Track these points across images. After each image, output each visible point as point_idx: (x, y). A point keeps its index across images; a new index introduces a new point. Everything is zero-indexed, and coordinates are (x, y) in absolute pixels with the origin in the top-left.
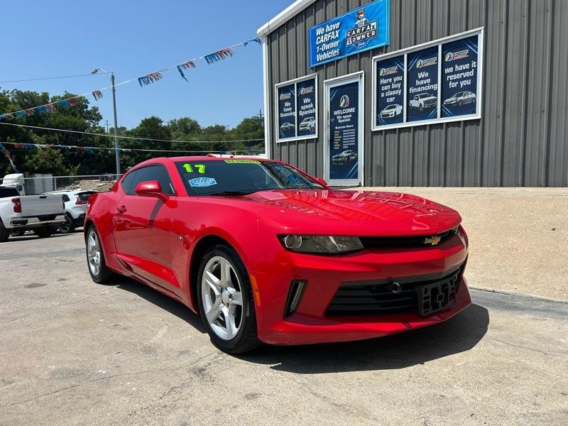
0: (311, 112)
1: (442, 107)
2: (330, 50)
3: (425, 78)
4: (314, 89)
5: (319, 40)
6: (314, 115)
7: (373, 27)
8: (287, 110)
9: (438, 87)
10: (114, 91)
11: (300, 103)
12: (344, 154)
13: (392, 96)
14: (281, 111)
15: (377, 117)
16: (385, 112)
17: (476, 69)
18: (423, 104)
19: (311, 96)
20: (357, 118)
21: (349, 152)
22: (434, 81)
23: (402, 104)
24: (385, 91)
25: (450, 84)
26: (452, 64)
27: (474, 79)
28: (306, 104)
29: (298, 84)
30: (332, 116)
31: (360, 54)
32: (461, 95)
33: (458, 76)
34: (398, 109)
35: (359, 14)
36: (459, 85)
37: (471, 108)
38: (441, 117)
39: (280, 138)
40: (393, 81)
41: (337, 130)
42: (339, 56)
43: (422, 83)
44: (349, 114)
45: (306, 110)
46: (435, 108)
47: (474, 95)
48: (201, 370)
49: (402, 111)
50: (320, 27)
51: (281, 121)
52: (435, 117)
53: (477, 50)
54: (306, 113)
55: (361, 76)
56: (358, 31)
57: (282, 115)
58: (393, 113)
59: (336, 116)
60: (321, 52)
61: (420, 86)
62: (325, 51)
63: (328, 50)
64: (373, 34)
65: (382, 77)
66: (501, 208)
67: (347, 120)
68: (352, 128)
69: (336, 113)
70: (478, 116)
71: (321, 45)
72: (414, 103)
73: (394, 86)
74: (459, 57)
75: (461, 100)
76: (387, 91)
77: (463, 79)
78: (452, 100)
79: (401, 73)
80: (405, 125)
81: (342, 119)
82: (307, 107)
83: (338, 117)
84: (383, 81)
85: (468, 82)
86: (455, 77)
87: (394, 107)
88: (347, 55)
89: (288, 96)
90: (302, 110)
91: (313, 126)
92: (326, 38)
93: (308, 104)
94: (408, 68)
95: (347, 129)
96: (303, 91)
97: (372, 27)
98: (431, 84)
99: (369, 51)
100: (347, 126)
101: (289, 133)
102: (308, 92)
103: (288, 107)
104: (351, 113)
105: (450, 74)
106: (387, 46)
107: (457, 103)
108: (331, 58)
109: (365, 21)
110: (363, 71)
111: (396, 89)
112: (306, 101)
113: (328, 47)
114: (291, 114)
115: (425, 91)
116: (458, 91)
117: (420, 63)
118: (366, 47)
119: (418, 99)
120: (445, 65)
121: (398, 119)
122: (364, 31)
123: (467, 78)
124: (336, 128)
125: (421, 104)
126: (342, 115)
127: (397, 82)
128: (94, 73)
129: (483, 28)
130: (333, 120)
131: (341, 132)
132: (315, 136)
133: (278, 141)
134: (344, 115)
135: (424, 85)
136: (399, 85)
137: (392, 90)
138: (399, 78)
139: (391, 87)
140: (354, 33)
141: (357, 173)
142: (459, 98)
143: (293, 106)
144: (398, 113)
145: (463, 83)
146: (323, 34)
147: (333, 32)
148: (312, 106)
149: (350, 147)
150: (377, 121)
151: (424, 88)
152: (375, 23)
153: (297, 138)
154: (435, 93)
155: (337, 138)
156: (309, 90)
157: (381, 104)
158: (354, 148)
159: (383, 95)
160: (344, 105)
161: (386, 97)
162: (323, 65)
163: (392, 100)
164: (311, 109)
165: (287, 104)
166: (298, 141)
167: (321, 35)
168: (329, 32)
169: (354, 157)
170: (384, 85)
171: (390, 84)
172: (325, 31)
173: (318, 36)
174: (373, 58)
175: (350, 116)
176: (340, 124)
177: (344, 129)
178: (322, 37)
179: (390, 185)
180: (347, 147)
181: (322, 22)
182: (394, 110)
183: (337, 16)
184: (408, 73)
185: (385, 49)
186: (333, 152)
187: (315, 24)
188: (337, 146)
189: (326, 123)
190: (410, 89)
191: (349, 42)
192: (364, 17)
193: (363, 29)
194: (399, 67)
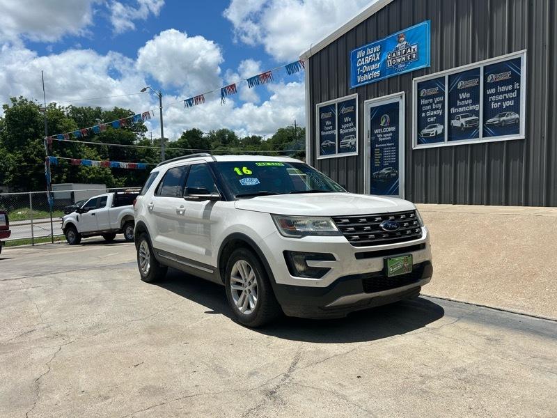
0: (352, 130)
1: (484, 127)
2: (370, 72)
3: (466, 99)
4: (355, 109)
5: (359, 62)
6: (354, 133)
8: (328, 128)
9: (480, 107)
11: (341, 122)
12: (384, 171)
13: (433, 116)
14: (322, 129)
15: (418, 136)
16: (426, 131)
17: (519, 90)
18: (464, 124)
19: (352, 115)
20: (398, 136)
21: (389, 169)
22: (476, 102)
23: (443, 123)
24: (426, 111)
25: (493, 104)
26: (495, 85)
27: (517, 99)
28: (346, 123)
29: (338, 104)
30: (372, 134)
31: (401, 75)
32: (503, 116)
33: (501, 97)
34: (439, 129)
35: (399, 37)
36: (501, 106)
37: (514, 128)
38: (484, 136)
39: (321, 154)
40: (434, 101)
41: (378, 148)
42: (379, 77)
43: (463, 103)
44: (389, 132)
45: (347, 128)
46: (477, 128)
47: (517, 116)
48: (272, 393)
49: (443, 130)
50: (361, 50)
51: (322, 139)
52: (477, 136)
53: (520, 72)
54: (346, 131)
55: (401, 97)
56: (399, 53)
57: (323, 133)
58: (434, 132)
59: (376, 134)
60: (362, 74)
61: (462, 106)
62: (366, 73)
63: (368, 71)
64: (414, 56)
65: (423, 98)
66: (549, 231)
67: (388, 139)
68: (392, 146)
69: (376, 131)
70: (522, 136)
71: (361, 67)
72: (456, 123)
73: (435, 106)
74: (501, 79)
75: (504, 120)
76: (428, 111)
77: (506, 100)
78: (494, 120)
79: (441, 94)
80: (445, 143)
81: (383, 137)
82: (347, 125)
83: (379, 136)
84: (423, 102)
85: (511, 103)
86: (498, 98)
87: (435, 126)
88: (387, 76)
89: (329, 115)
90: (343, 129)
91: (353, 143)
92: (367, 60)
93: (349, 122)
94: (449, 90)
95: (387, 147)
96: (344, 110)
97: (412, 50)
98: (472, 104)
99: (409, 73)
100: (388, 144)
101: (330, 150)
102: (349, 111)
103: (329, 126)
104: (392, 132)
105: (492, 95)
106: (427, 68)
107: (500, 123)
108: (371, 79)
109: (406, 44)
110: (403, 92)
111: (436, 109)
112: (346, 120)
113: (368, 69)
114: (331, 132)
115: (466, 112)
116: (501, 111)
117: (461, 84)
118: (407, 68)
119: (459, 119)
120: (486, 86)
121: (439, 138)
122: (405, 54)
123: (509, 99)
124: (377, 146)
125: (462, 124)
126: (383, 134)
127: (438, 102)
128: (143, 91)
129: (526, 50)
131: (382, 149)
132: (356, 154)
133: (319, 157)
134: (385, 133)
135: (465, 106)
136: (440, 106)
137: (432, 110)
138: (440, 99)
139: (432, 107)
140: (394, 55)
141: (398, 188)
142: (502, 119)
143: (333, 124)
144: (440, 132)
145: (505, 104)
146: (364, 57)
147: (374, 55)
148: (352, 124)
149: (390, 165)
150: (418, 140)
151: (466, 109)
152: (416, 46)
153: (337, 155)
154: (477, 113)
155: (378, 155)
156: (350, 110)
157: (422, 123)
158: (395, 166)
159: (423, 115)
160: (384, 124)
161: (427, 117)
162: (363, 86)
163: (433, 119)
164: (352, 127)
165: (328, 123)
166: (339, 158)
167: (362, 57)
168: (370, 54)
169: (395, 174)
170: (425, 105)
171: (431, 104)
172: (366, 53)
173: (359, 58)
174: (414, 79)
175: (391, 134)
176: (381, 143)
177: (385, 147)
178: (363, 59)
179: (431, 203)
180: (387, 164)
181: (363, 45)
182: (434, 129)
183: (378, 39)
184: (449, 94)
185: (426, 71)
186: (373, 169)
187: (356, 48)
188: (377, 164)
189: (367, 141)
190: (452, 110)
191: (389, 64)
192: (405, 40)
193: (404, 52)
194: (439, 88)
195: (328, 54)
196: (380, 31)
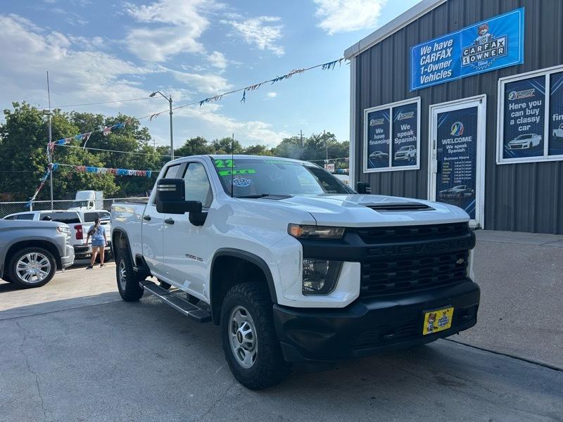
0: (411, 140)
2: (438, 71)
4: (415, 115)
5: (424, 60)
6: (416, 141)
7: (501, 43)
8: (379, 137)
10: (171, 113)
11: (396, 129)
12: (455, 189)
13: (527, 124)
14: (371, 139)
15: (504, 148)
16: (515, 142)
19: (412, 122)
20: (475, 148)
21: (463, 188)
23: (542, 134)
24: (516, 119)
28: (404, 131)
29: (393, 109)
30: (440, 145)
31: (482, 74)
34: (536, 140)
35: (480, 29)
39: (368, 167)
40: (528, 106)
41: (447, 161)
42: (450, 77)
44: (463, 143)
45: (404, 137)
49: (542, 142)
50: (425, 46)
51: (371, 149)
54: (404, 141)
55: (481, 100)
56: (479, 49)
57: (373, 143)
58: (528, 144)
59: (445, 145)
60: (426, 74)
62: (432, 72)
63: (435, 71)
64: (501, 51)
65: (512, 102)
67: (461, 151)
68: (467, 160)
69: (444, 142)
71: (426, 66)
72: (561, 133)
73: (528, 112)
76: (519, 117)
79: (540, 97)
80: (546, 158)
81: (454, 149)
82: (405, 134)
83: (448, 147)
84: (512, 106)
87: (530, 137)
88: (462, 76)
89: (381, 122)
90: (399, 138)
91: (412, 155)
92: (434, 57)
93: (407, 130)
94: (550, 92)
95: (460, 160)
97: (499, 44)
99: (495, 71)
100: (460, 158)
101: (381, 162)
102: (407, 117)
103: (380, 134)
104: (467, 143)
106: (519, 66)
108: (439, 80)
109: (489, 37)
110: (485, 95)
111: (531, 116)
112: (403, 127)
113: (436, 67)
114: (384, 142)
118: (491, 66)
121: (538, 150)
122: (488, 48)
124: (445, 159)
126: (454, 145)
127: (533, 108)
128: (152, 96)
130: (441, 150)
131: (452, 164)
132: (417, 167)
133: (366, 170)
134: (457, 144)
136: (537, 111)
137: (525, 116)
138: (539, 103)
139: (525, 113)
140: (473, 51)
141: (475, 210)
143: (386, 132)
144: (535, 144)
146: (430, 54)
147: (444, 51)
148: (412, 133)
149: (464, 182)
150: (504, 153)
152: (503, 39)
153: (390, 169)
155: (446, 170)
156: (409, 115)
157: (510, 133)
158: (472, 183)
159: (512, 122)
160: (456, 133)
161: (516, 126)
162: (429, 88)
163: (526, 128)
164: (411, 136)
166: (392, 172)
167: (427, 54)
168: (438, 50)
169: (470, 194)
170: (515, 111)
171: (524, 110)
172: (432, 49)
173: (423, 55)
174: (500, 79)
175: (466, 146)
176: (450, 155)
177: (456, 161)
178: (429, 56)
179: (521, 231)
180: (460, 181)
181: (429, 40)
182: (528, 141)
183: (449, 32)
184: (550, 97)
185: (518, 69)
186: (440, 186)
187: (419, 43)
188: (446, 180)
189: (432, 152)
190: (554, 117)
191: (466, 61)
192: (487, 33)
193: (486, 46)
194: (536, 90)
195: (382, 52)
196: (452, 23)
